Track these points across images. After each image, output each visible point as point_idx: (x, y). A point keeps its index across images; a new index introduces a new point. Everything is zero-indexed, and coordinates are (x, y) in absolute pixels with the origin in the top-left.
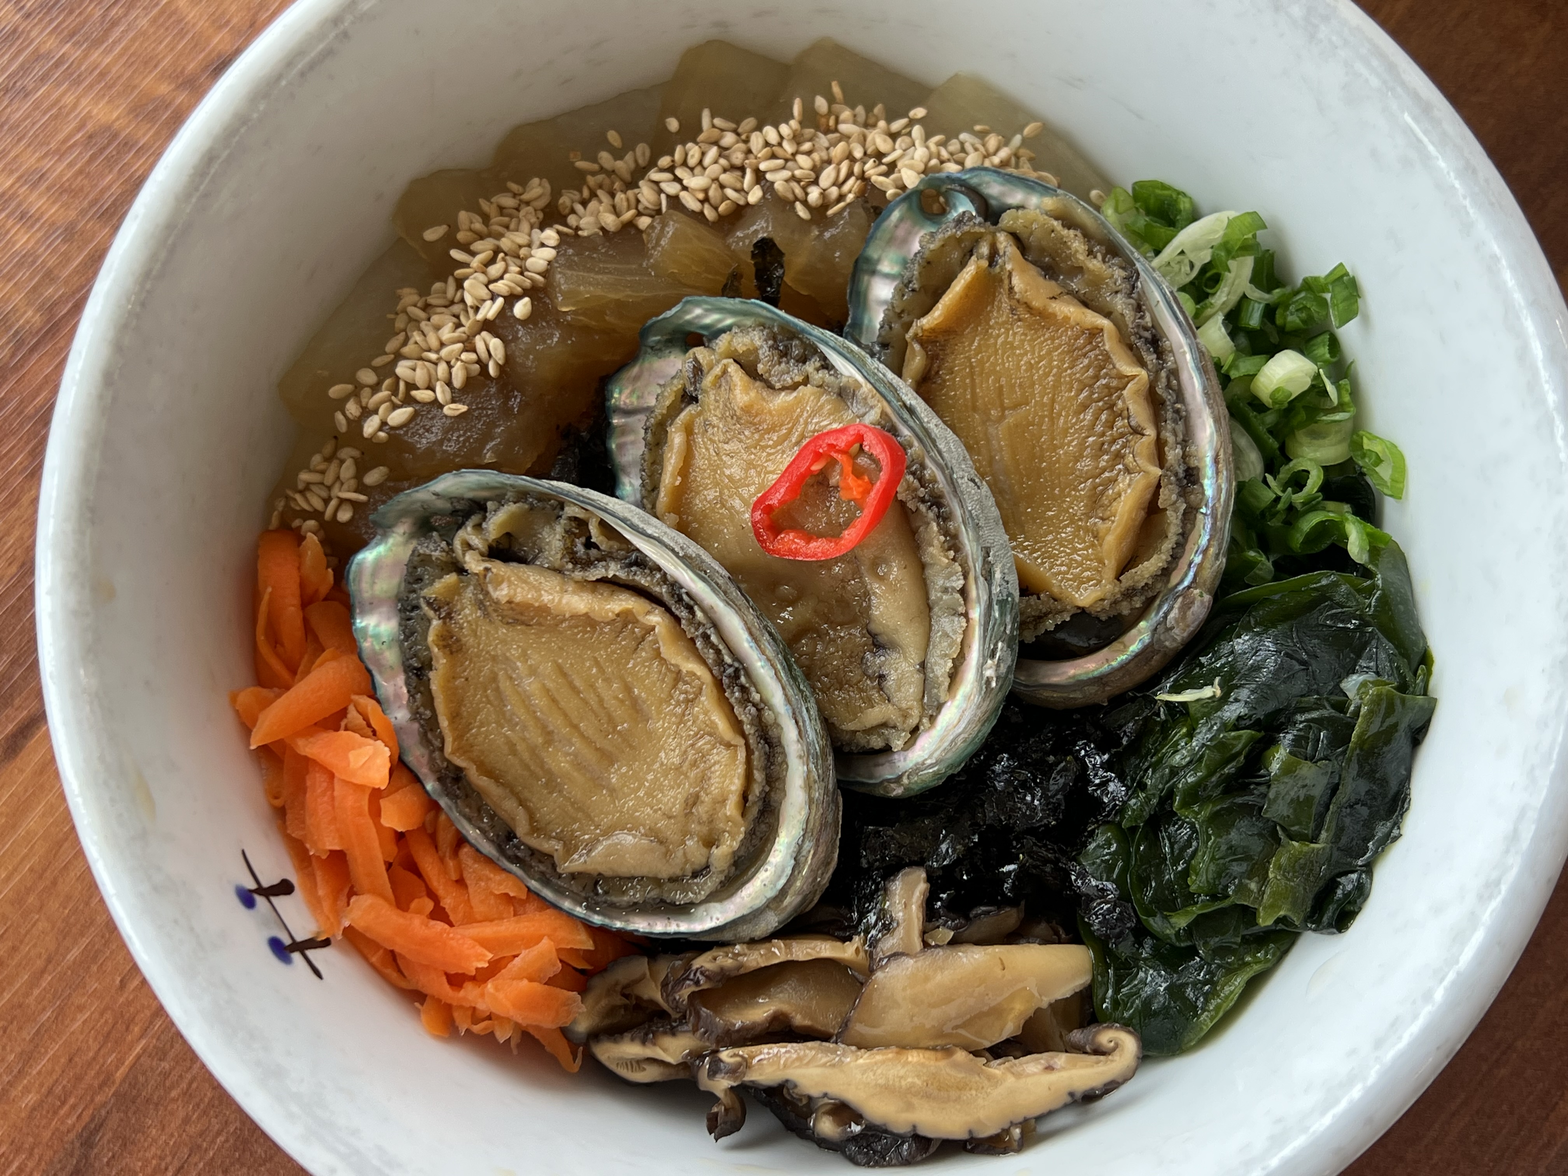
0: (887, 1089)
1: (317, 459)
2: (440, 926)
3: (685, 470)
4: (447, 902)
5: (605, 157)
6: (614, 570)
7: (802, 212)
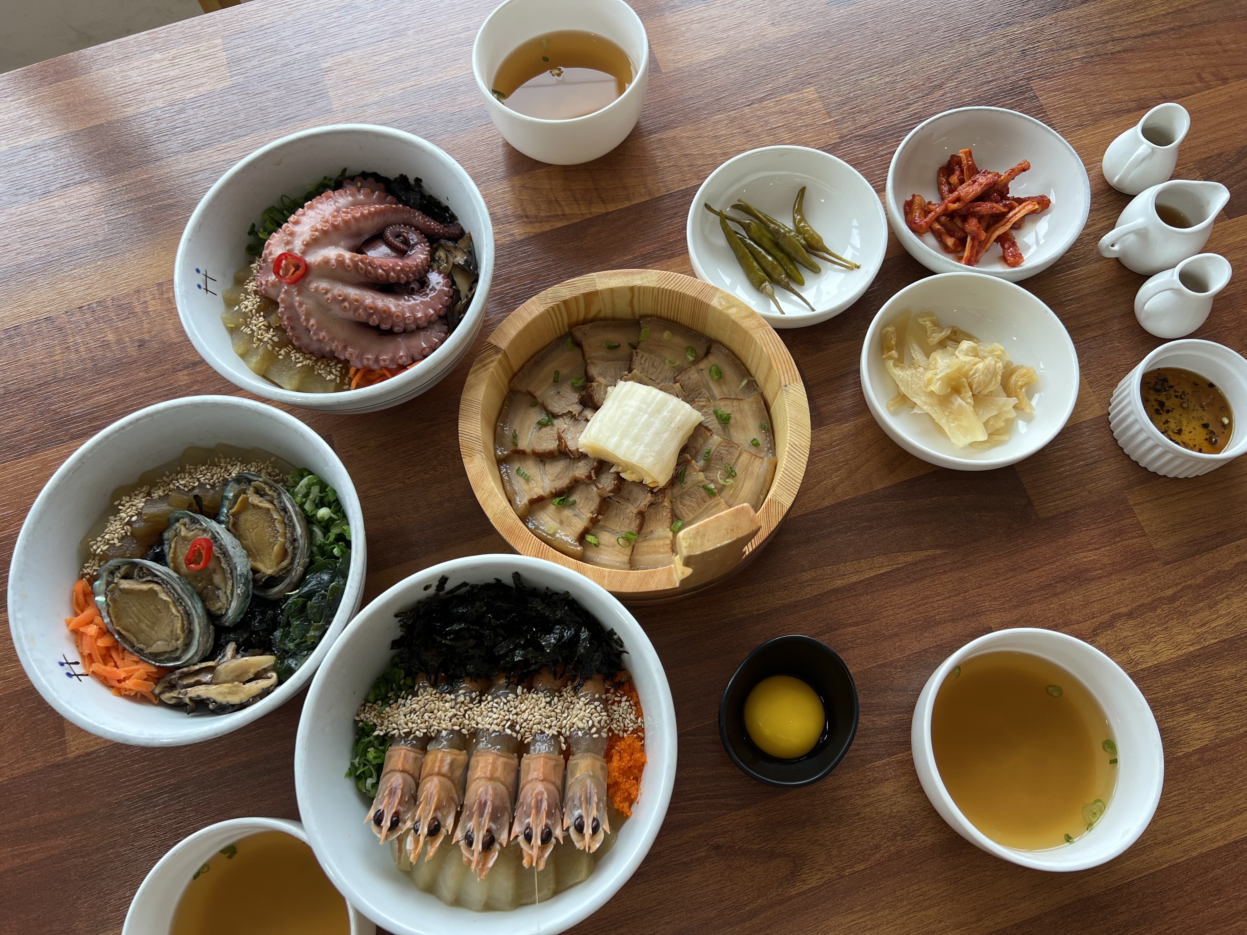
0: (220, 693)
1: (90, 561)
2: (115, 669)
3: (175, 553)
4: (118, 664)
5: (165, 478)
6: (149, 578)
7: (208, 487)
